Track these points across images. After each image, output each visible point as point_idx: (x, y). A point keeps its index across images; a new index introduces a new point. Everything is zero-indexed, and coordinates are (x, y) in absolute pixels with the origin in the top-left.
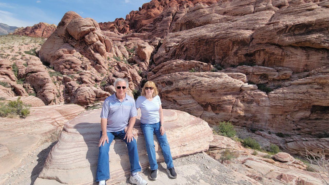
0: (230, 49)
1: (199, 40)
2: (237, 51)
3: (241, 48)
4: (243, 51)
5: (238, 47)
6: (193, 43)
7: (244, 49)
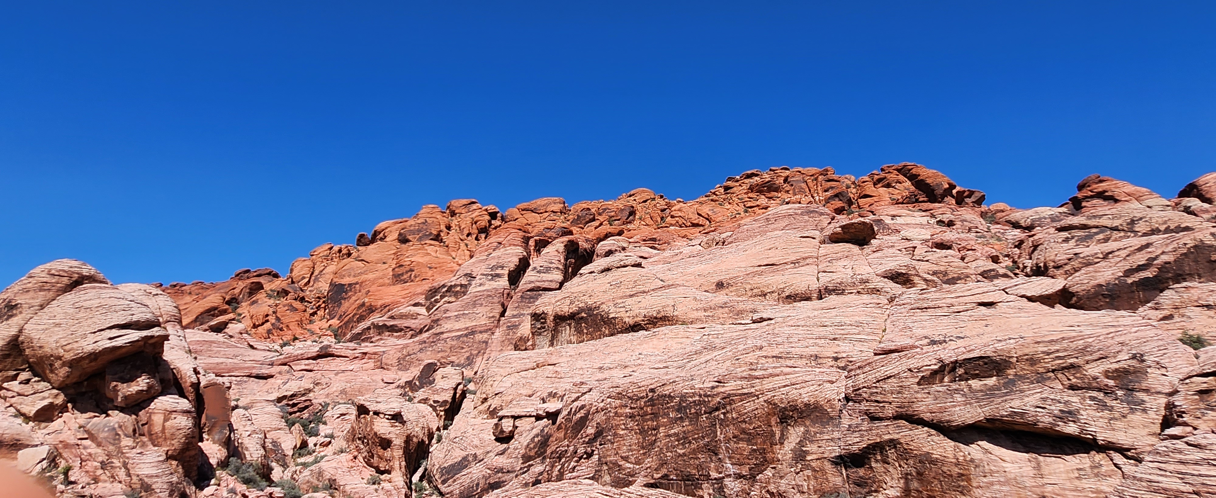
0: (773, 434)
1: (652, 399)
2: (801, 443)
3: (816, 433)
4: (821, 443)
5: (802, 429)
6: (628, 410)
7: (826, 437)
